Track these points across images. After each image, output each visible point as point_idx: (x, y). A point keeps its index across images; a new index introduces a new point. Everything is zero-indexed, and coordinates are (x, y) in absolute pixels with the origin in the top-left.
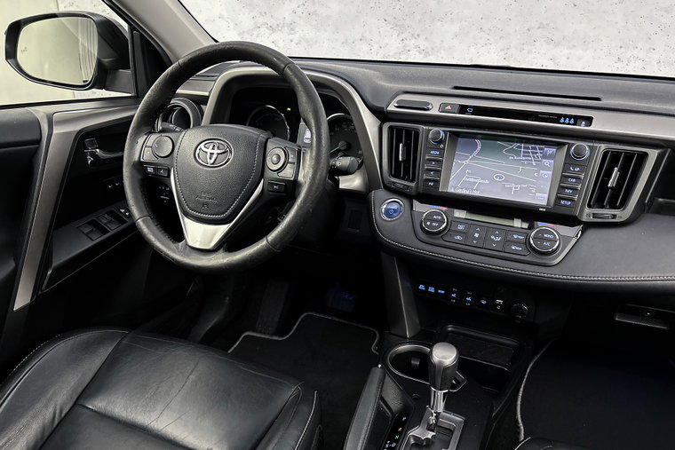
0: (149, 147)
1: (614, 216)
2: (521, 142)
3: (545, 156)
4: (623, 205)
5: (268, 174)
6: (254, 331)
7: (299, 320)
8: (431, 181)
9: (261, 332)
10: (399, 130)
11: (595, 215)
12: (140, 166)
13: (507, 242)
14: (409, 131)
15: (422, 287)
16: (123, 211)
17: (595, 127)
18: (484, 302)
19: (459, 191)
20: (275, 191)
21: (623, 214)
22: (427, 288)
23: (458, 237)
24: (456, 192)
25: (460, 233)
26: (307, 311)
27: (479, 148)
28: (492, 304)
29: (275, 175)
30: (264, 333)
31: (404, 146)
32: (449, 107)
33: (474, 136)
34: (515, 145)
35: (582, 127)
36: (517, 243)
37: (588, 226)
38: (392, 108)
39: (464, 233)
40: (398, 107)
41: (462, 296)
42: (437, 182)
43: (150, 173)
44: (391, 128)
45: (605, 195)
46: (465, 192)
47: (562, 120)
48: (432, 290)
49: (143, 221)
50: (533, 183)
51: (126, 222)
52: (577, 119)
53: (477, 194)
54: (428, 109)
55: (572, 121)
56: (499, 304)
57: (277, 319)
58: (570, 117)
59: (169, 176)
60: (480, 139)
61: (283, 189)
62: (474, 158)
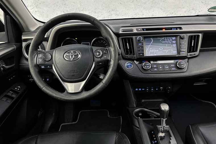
0: (40, 58)
1: (195, 54)
2: (165, 37)
3: (173, 40)
4: (196, 51)
5: (96, 59)
6: (65, 123)
7: (79, 114)
8: (141, 53)
9: (67, 123)
10: (125, 39)
11: (190, 55)
12: (38, 66)
13: (170, 67)
14: (129, 39)
15: (137, 89)
16: (16, 88)
17: (184, 30)
18: (157, 89)
19: (150, 55)
20: (101, 65)
21: (197, 53)
22: (138, 89)
23: (155, 69)
24: (149, 55)
25: (155, 68)
26: (80, 111)
27: (152, 41)
28: (159, 89)
29: (99, 59)
30: (69, 122)
31: (128, 44)
32: (139, 30)
33: (150, 37)
34: (163, 38)
35: (179, 30)
36: (173, 67)
37: (189, 58)
38: (120, 32)
39: (157, 68)
40: (122, 32)
41: (150, 89)
42: (143, 53)
43: (43, 68)
44: (122, 39)
45: (191, 49)
46: (152, 55)
47: (173, 29)
48: (140, 89)
49: (46, 88)
50: (171, 49)
51: (19, 92)
52: (176, 28)
53: (155, 55)
54: (133, 31)
55: (175, 29)
56: (161, 89)
57: (72, 116)
58: (175, 28)
59: (52, 68)
60: (152, 38)
61: (104, 63)
62: (151, 44)
